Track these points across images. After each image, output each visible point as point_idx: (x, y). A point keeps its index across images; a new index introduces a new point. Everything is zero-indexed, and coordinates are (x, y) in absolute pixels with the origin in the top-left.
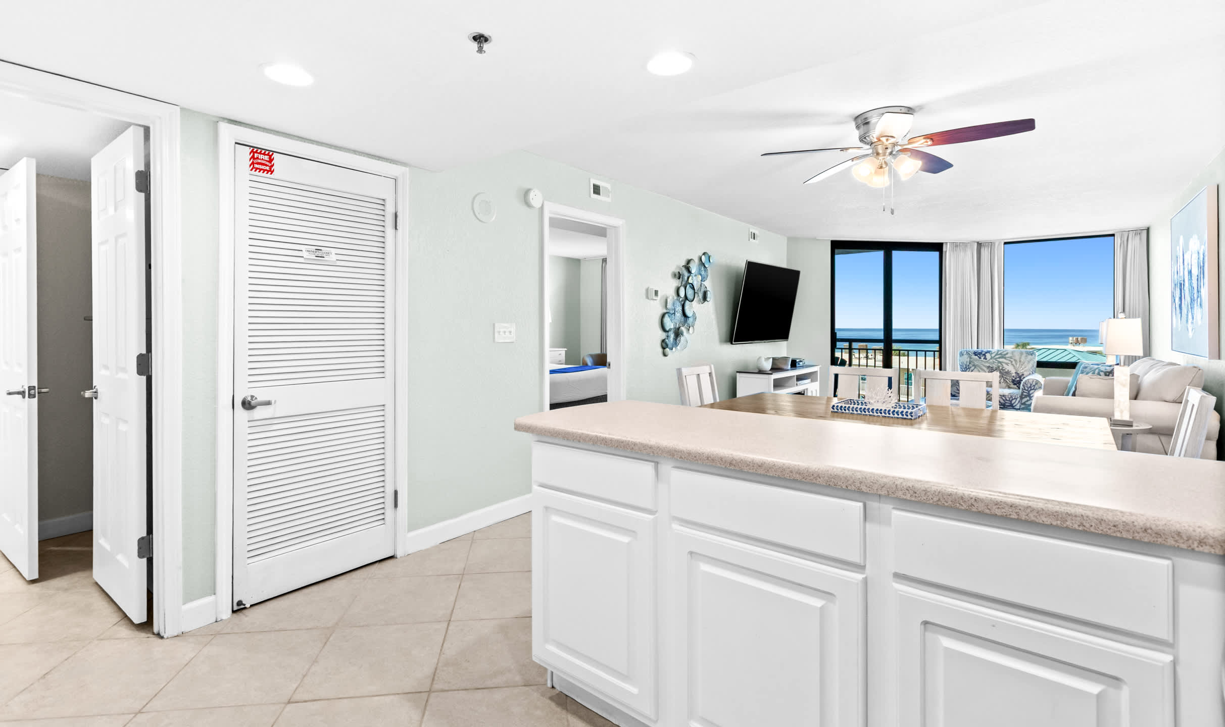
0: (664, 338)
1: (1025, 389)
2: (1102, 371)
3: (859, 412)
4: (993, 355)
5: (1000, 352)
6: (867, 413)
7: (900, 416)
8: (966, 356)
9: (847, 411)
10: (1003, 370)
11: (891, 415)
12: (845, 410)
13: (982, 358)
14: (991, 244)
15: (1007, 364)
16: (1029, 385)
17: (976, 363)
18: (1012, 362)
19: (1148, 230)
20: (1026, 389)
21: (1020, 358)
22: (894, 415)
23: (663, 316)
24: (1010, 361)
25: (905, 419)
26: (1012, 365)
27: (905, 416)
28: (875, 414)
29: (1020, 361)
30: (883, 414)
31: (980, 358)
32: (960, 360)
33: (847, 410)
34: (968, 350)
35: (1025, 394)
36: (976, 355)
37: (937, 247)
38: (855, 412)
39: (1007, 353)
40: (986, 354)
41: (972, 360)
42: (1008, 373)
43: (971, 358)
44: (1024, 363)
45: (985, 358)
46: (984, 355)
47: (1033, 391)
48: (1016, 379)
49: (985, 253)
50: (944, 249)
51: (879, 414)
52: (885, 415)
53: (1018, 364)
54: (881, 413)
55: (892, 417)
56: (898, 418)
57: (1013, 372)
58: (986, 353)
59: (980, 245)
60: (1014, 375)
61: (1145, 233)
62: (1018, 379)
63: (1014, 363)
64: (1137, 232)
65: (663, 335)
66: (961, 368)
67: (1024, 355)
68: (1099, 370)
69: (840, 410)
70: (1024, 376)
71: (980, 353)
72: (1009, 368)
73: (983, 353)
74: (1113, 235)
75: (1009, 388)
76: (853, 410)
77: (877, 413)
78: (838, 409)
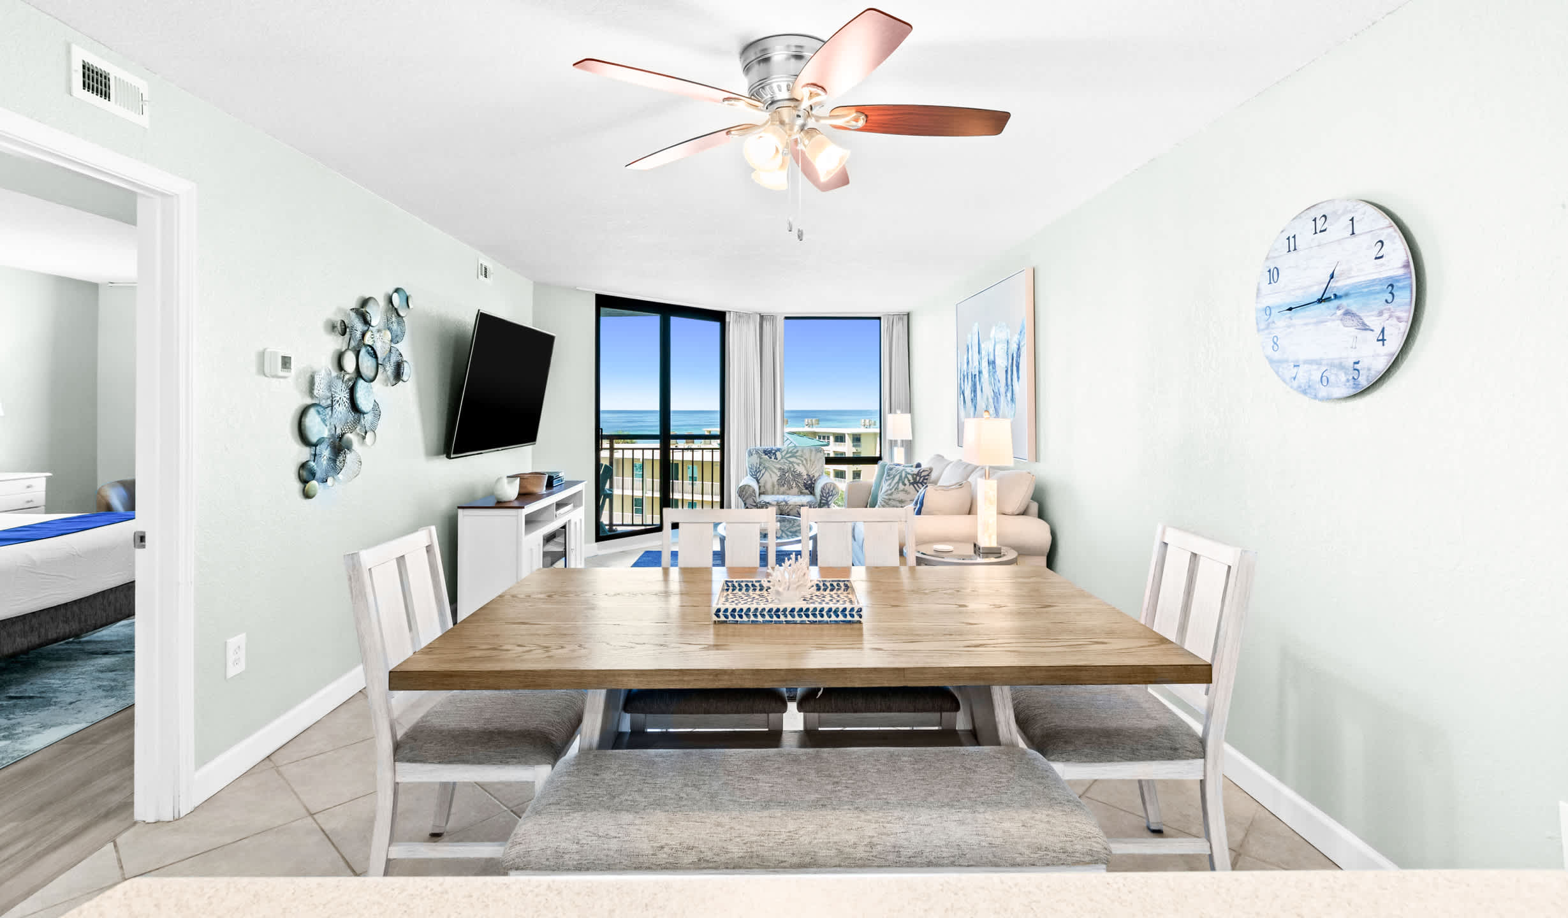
0: (304, 460)
1: (823, 496)
2: (909, 474)
3: (767, 618)
4: (784, 454)
5: (789, 451)
6: (782, 618)
7: (841, 618)
8: (755, 456)
9: (745, 618)
10: (795, 472)
11: (826, 618)
12: (741, 616)
13: (773, 457)
14: (773, 318)
15: (798, 464)
16: (827, 491)
17: (767, 465)
18: (802, 461)
19: (908, 315)
20: (825, 495)
21: (811, 456)
22: (830, 617)
23: (304, 412)
24: (800, 460)
25: (850, 622)
26: (803, 465)
27: (849, 618)
28: (797, 619)
29: (810, 460)
30: (812, 618)
31: (771, 458)
32: (749, 462)
33: (744, 616)
34: (757, 448)
35: (823, 501)
36: (766, 454)
37: (719, 317)
38: (760, 619)
39: (797, 451)
40: (777, 453)
41: (762, 460)
42: (800, 475)
43: (761, 458)
44: (814, 462)
45: (776, 458)
46: (775, 454)
47: (831, 497)
48: (807, 482)
49: (767, 327)
50: (727, 320)
51: (804, 618)
52: (815, 619)
53: (809, 462)
54: (807, 616)
55: (827, 623)
56: (836, 622)
57: (804, 473)
58: (776, 451)
59: (762, 317)
60: (805, 477)
61: (906, 317)
62: (809, 482)
63: (804, 462)
64: (900, 316)
65: (305, 453)
66: (750, 471)
67: (814, 453)
68: (906, 472)
69: (730, 618)
70: (815, 478)
71: (770, 452)
72: (801, 469)
73: (773, 451)
74: (879, 318)
75: (802, 493)
76: (755, 616)
77: (800, 616)
78: (726, 617)
